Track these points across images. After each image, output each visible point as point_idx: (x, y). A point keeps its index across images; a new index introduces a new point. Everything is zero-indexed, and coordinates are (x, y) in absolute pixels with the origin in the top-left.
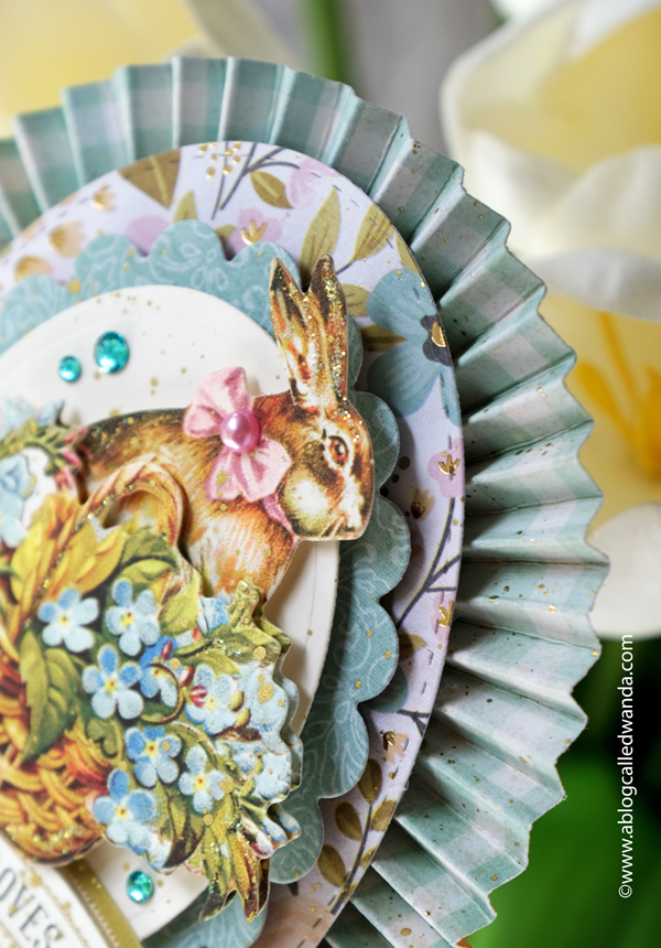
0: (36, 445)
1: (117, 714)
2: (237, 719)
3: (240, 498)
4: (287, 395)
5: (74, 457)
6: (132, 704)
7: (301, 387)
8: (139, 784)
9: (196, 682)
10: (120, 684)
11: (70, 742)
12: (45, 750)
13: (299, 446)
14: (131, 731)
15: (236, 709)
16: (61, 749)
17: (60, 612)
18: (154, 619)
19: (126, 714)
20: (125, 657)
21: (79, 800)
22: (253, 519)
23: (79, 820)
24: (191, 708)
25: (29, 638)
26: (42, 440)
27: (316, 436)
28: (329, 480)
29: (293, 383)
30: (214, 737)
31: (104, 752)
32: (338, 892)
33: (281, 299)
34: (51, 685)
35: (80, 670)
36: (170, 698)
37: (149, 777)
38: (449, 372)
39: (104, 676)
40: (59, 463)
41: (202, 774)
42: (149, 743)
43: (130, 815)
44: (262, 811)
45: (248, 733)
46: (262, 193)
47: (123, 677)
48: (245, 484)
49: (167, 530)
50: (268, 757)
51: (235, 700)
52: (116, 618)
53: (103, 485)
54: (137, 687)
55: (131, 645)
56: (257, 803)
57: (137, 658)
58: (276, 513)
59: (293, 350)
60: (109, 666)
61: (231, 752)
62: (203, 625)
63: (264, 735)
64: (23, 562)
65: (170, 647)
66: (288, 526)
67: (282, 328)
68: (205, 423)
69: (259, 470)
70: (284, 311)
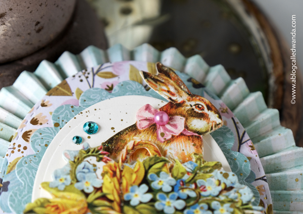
0: (89, 156)
1: (176, 209)
2: (222, 186)
3: (173, 136)
4: (171, 103)
5: (105, 152)
6: (180, 204)
7: (174, 98)
9: (199, 185)
10: (172, 201)
13: (185, 113)
14: (185, 211)
15: (219, 184)
17: (133, 194)
18: (170, 178)
19: (180, 208)
20: (167, 193)
22: (182, 139)
24: (203, 193)
25: (126, 208)
26: (90, 153)
27: (188, 107)
28: (202, 116)
29: (170, 98)
30: (217, 196)
33: (150, 80)
35: (153, 206)
36: (193, 194)
40: (101, 156)
41: (221, 208)
42: (194, 211)
44: (250, 206)
45: (228, 189)
47: (171, 198)
48: (172, 132)
50: (241, 191)
51: (217, 183)
52: (156, 185)
54: (179, 198)
55: (167, 189)
56: (247, 204)
57: (173, 190)
58: (189, 133)
59: (165, 91)
60: (164, 199)
61: (227, 197)
62: (189, 170)
63: (235, 186)
64: (107, 189)
65: (182, 181)
66: (197, 134)
67: (156, 87)
68: (146, 124)
69: (175, 126)
70: (154, 83)
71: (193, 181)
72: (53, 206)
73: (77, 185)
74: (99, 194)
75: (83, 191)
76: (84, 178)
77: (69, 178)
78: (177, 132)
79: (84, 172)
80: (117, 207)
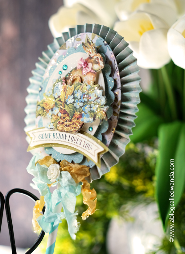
0: (59, 82)
1: (80, 107)
2: (96, 97)
3: (87, 73)
4: (89, 57)
5: (64, 80)
6: (81, 104)
7: (90, 55)
8: (86, 113)
9: (89, 96)
10: (79, 103)
11: (75, 114)
12: (72, 117)
13: (93, 62)
14: (83, 108)
15: (95, 96)
16: (74, 116)
17: (69, 99)
18: (81, 93)
19: (81, 106)
20: (79, 99)
21: (79, 121)
22: (90, 74)
23: (79, 123)
24: (90, 100)
25: (66, 105)
26: (59, 81)
27: (94, 59)
28: (98, 63)
29: (89, 55)
30: (94, 101)
31: (80, 113)
32: (117, 117)
33: (84, 46)
34: (70, 109)
35: (73, 105)
36: (86, 100)
37: (87, 111)
38: (108, 46)
39: (77, 103)
40: (62, 82)
41: (94, 107)
42: (85, 107)
43: (86, 118)
44: (103, 106)
45: (98, 98)
46: (77, 41)
47: (79, 102)
48: (87, 70)
49: (79, 81)
50: (102, 99)
51: (95, 95)
52: (76, 96)
53: (69, 82)
54: (82, 102)
55: (79, 97)
56: (102, 105)
57: (80, 98)
58: (92, 71)
59: (88, 51)
60: (77, 102)
61: (97, 102)
62: (88, 89)
63: (100, 97)
64: (62, 97)
65: (84, 94)
66: (94, 72)
67: (86, 49)
68: (80, 67)
69: (88, 68)
70: (85, 48)
71: (87, 94)
72: (45, 103)
73: (53, 94)
74: (59, 99)
75: (54, 97)
76: (56, 92)
77: (52, 91)
78: (89, 70)
79: (56, 89)
80: (63, 105)
